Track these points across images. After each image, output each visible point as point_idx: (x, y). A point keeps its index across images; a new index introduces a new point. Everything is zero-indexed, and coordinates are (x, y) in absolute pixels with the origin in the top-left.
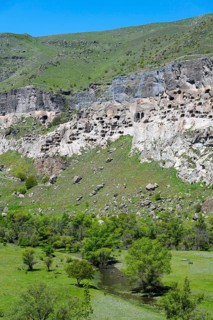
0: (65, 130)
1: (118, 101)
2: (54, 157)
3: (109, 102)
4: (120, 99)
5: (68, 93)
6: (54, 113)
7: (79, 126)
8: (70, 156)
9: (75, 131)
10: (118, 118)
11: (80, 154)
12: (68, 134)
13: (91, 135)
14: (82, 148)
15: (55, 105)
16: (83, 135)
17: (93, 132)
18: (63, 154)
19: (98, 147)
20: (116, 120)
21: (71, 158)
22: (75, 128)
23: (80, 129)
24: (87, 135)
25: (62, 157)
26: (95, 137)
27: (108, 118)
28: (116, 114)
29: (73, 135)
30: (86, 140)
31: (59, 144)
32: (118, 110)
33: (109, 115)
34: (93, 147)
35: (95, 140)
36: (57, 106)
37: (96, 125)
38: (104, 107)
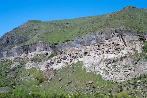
0: (55, 59)
1: (77, 47)
2: (51, 70)
3: (73, 48)
4: (78, 47)
5: (56, 44)
6: (51, 52)
7: (61, 57)
8: (57, 70)
9: (59, 59)
10: (77, 54)
11: (61, 69)
12: (57, 60)
13: (66, 61)
14: (62, 66)
15: (51, 49)
16: (63, 61)
17: (67, 60)
18: (54, 69)
19: (69, 66)
20: (76, 55)
21: (58, 71)
22: (59, 58)
23: (61, 58)
24: (64, 61)
25: (54, 70)
26: (67, 62)
27: (73, 54)
28: (76, 53)
29: (59, 61)
30: (64, 63)
31: (53, 65)
32: (77, 51)
33: (73, 53)
34: (67, 66)
35: (68, 63)
36: (52, 49)
37: (68, 57)
38: (71, 50)
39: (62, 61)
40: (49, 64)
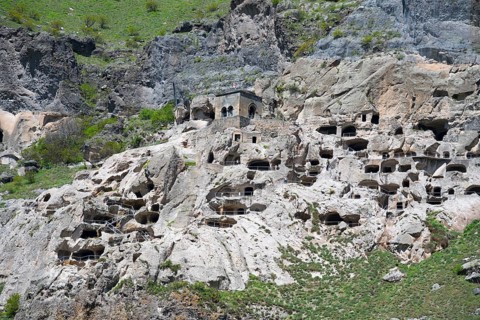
0: (177, 166)
1: (435, 55)
2: (152, 285)
3: (387, 58)
8: (237, 285)
10: (439, 129)
11: (284, 279)
12: (198, 184)
13: (324, 191)
14: (287, 252)
19: (383, 254)
20: (426, 139)
22: (232, 158)
25: (199, 288)
26: (346, 207)
27: (386, 128)
28: (425, 112)
29: (226, 189)
30: (303, 217)
31: (150, 232)
32: (440, 94)
33: (386, 115)
34: (350, 251)
35: (353, 221)
36: (52, 90)
37: (327, 154)
38: (360, 79)
39: (281, 188)
40: (101, 218)
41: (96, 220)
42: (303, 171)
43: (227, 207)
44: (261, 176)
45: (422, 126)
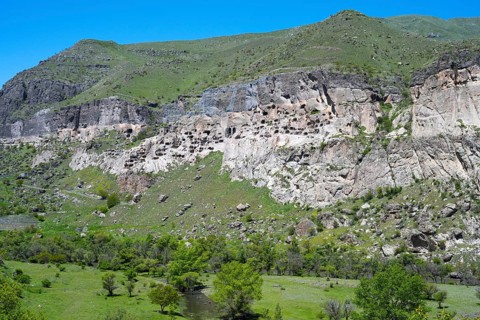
0: (151, 145)
1: (208, 115)
2: (138, 173)
3: (199, 116)
4: (210, 113)
5: (155, 105)
6: (139, 127)
7: (166, 141)
8: (156, 173)
9: (161, 147)
10: (208, 132)
11: (167, 170)
12: (154, 149)
13: (179, 150)
14: (169, 164)
15: (140, 117)
16: (170, 150)
17: (181, 147)
18: (148, 171)
19: (187, 164)
20: (205, 135)
21: (157, 176)
22: (162, 142)
23: (167, 144)
24: (175, 150)
25: (147, 174)
26: (182, 153)
27: (198, 133)
28: (206, 129)
29: (160, 150)
30: (174, 156)
31: (144, 160)
32: (209, 124)
33: (198, 130)
34: (181, 164)
35: (183, 156)
36: (143, 119)
37: (184, 140)
38: (193, 121)
41: (133, 158)
42: (175, 145)
43: (159, 153)
44: (167, 146)
45: (205, 132)
